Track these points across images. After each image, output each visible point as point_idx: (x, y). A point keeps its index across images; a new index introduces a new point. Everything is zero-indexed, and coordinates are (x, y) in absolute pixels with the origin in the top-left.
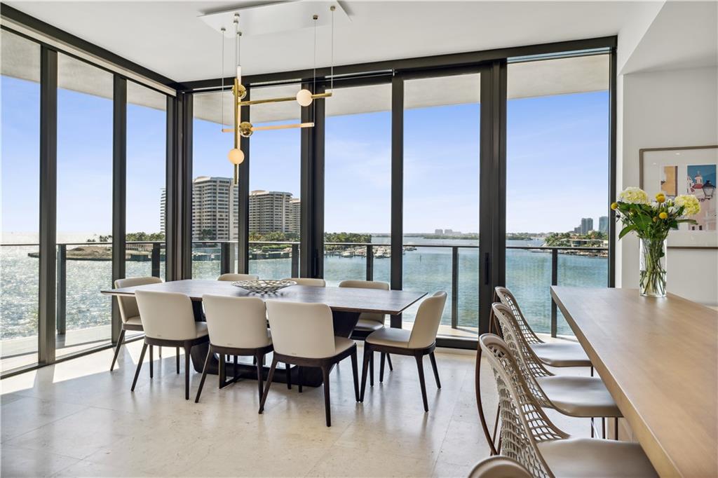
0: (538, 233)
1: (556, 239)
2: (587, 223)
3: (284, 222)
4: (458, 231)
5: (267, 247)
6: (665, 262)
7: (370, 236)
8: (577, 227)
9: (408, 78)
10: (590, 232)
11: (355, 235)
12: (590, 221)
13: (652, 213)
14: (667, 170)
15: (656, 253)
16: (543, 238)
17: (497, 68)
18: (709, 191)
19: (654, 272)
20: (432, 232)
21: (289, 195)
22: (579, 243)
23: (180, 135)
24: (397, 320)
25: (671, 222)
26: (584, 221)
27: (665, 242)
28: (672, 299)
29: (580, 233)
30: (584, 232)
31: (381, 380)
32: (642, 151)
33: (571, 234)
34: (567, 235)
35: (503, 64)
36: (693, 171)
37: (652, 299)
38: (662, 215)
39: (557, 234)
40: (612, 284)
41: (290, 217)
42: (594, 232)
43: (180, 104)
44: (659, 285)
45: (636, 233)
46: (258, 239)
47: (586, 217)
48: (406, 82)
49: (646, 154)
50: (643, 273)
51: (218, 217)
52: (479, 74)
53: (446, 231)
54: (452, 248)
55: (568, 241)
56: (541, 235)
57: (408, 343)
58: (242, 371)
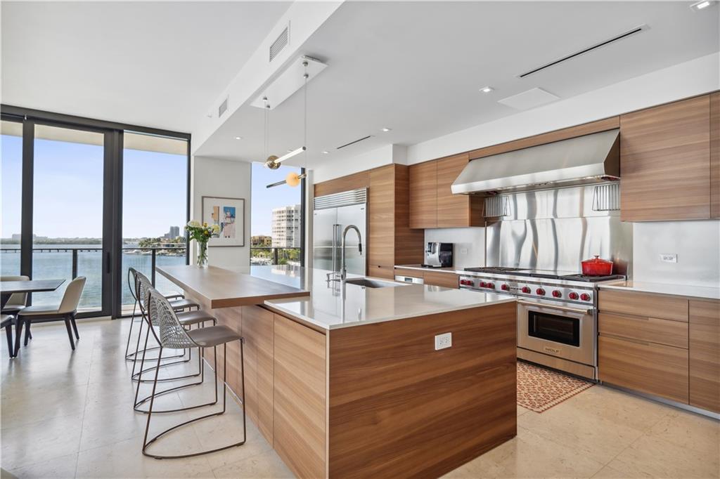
0: (132, 238)
1: (149, 243)
2: (175, 230)
6: (207, 252)
8: (166, 233)
10: (177, 238)
12: (177, 229)
13: (201, 231)
14: (214, 208)
15: (203, 248)
16: (137, 243)
17: (116, 134)
18: (232, 219)
19: (203, 256)
22: (168, 245)
25: (209, 235)
26: (172, 229)
27: (207, 243)
28: (210, 267)
29: (168, 238)
30: (173, 237)
32: (203, 197)
33: (162, 240)
34: (159, 240)
35: (121, 132)
36: (226, 209)
37: (201, 267)
38: (206, 232)
39: (150, 239)
40: (188, 263)
42: (180, 238)
44: (205, 261)
45: (195, 240)
47: (174, 226)
49: (205, 199)
50: (199, 257)
52: (103, 135)
54: (72, 251)
55: (159, 245)
56: (135, 240)
57: (58, 311)
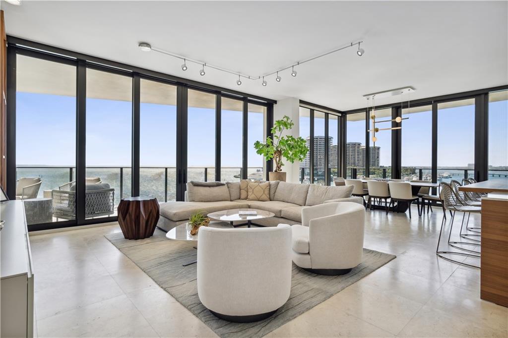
9: (439, 103)
17: (483, 96)
21: (359, 144)
23: (343, 130)
24: (434, 193)
31: (428, 213)
35: (487, 95)
41: (360, 157)
43: (343, 118)
48: (438, 104)
51: (319, 157)
52: (474, 99)
58: (375, 207)
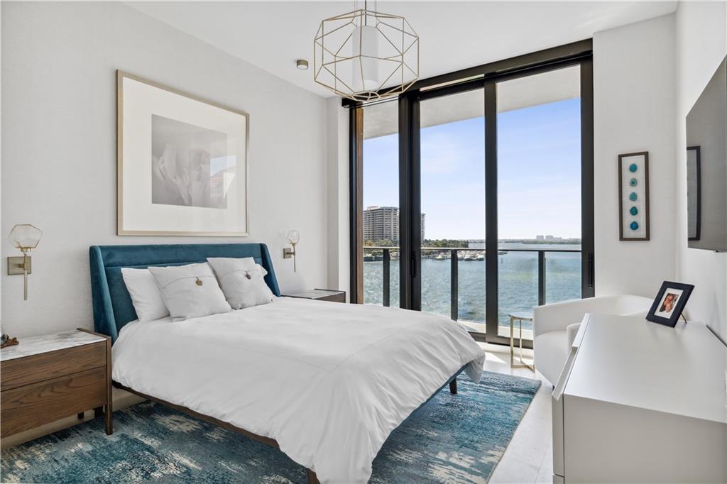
3: (393, 231)
4: (558, 236)
5: (376, 251)
7: (468, 242)
11: (454, 242)
20: (534, 238)
46: (370, 245)
53: (547, 237)
